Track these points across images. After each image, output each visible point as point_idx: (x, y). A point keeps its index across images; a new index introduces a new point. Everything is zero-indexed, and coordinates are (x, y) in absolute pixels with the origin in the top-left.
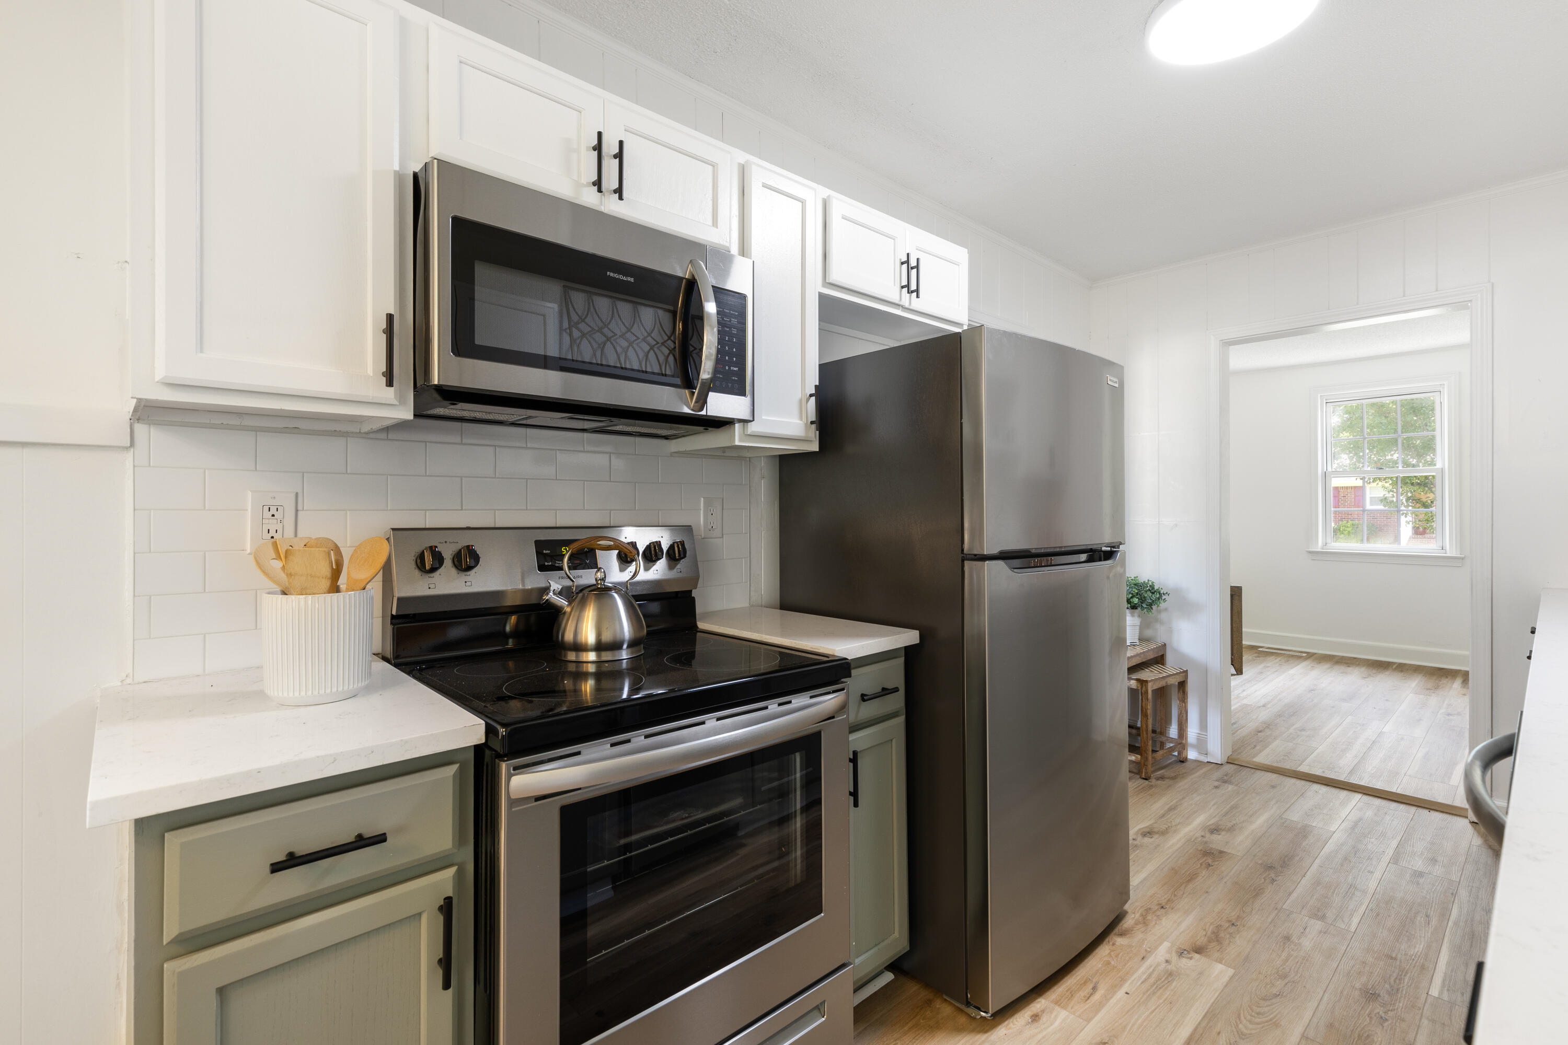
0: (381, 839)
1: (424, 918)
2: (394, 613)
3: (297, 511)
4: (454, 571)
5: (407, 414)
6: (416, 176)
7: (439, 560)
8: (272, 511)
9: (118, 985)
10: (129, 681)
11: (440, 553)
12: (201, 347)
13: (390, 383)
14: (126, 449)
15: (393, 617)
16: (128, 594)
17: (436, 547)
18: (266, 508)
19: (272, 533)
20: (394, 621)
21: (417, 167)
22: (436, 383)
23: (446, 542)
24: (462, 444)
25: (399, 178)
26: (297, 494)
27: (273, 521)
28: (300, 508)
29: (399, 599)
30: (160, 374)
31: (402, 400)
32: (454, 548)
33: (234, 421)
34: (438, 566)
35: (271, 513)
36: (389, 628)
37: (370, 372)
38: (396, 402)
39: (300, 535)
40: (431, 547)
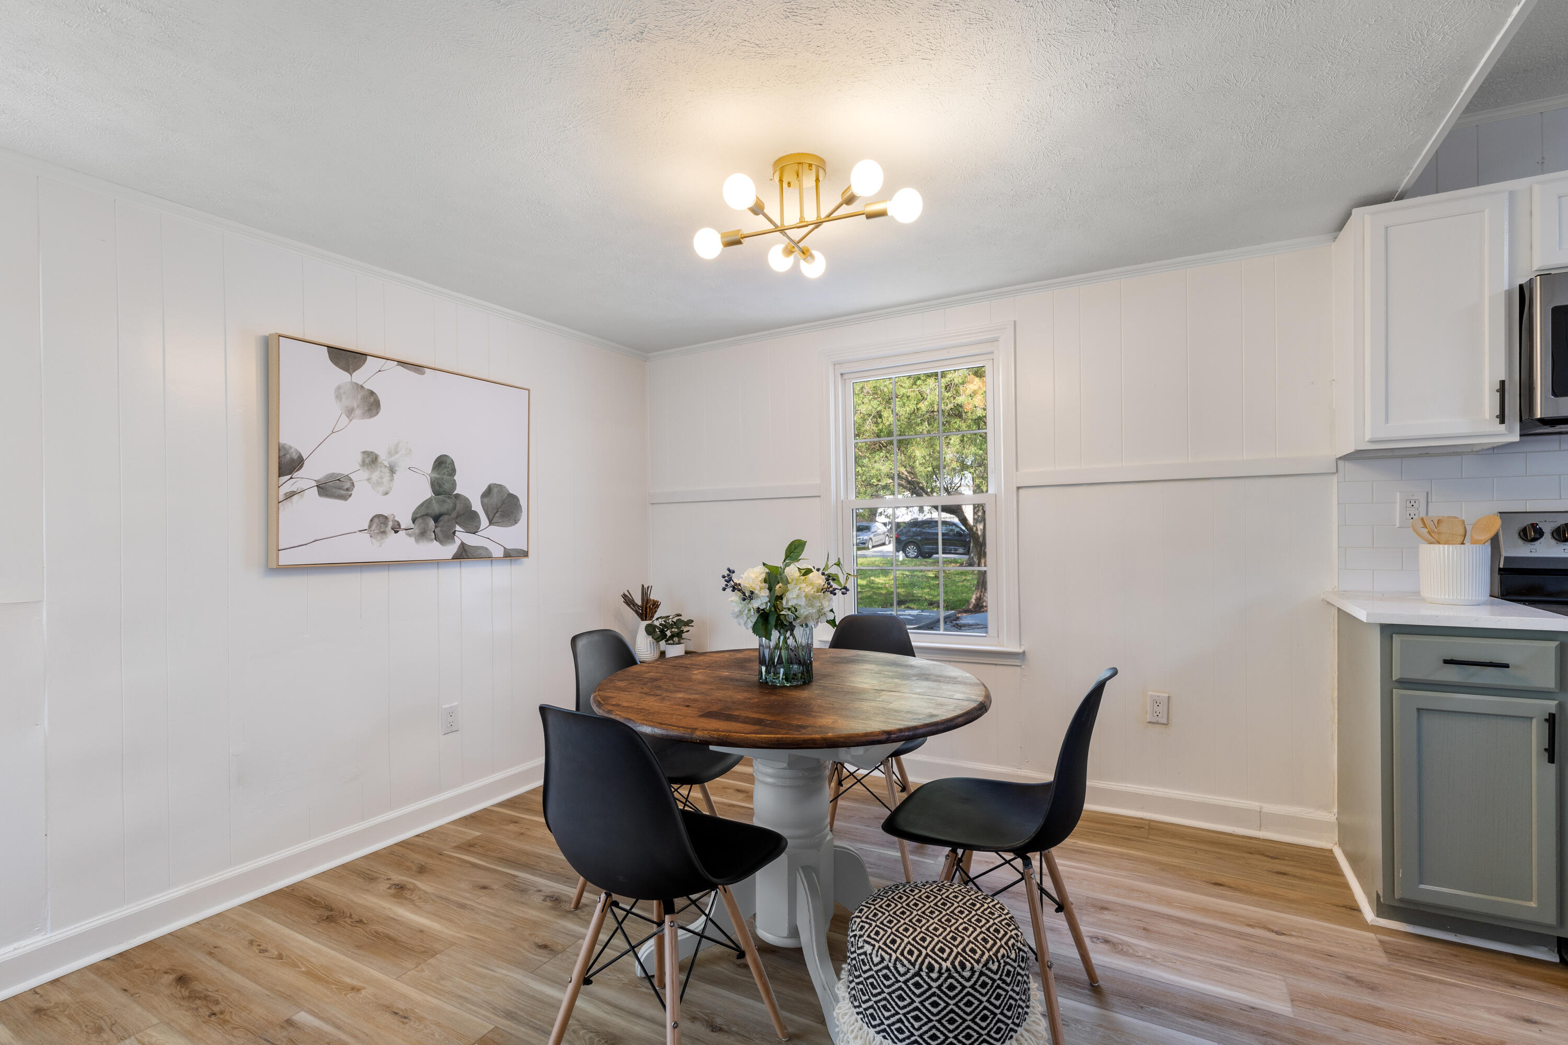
0: (1507, 666)
1: (1534, 722)
2: (1501, 566)
3: (1428, 502)
4: (1553, 542)
5: (1516, 438)
6: (1521, 287)
7: (1540, 534)
8: (1412, 503)
9: (1333, 739)
10: (1336, 589)
11: (1540, 529)
12: (1387, 421)
13: (1502, 421)
14: (1334, 473)
15: (1500, 569)
16: (1335, 546)
17: (1537, 524)
18: (1408, 502)
19: (1412, 516)
20: (1501, 572)
21: (1523, 280)
22: (1539, 417)
23: (1545, 521)
24: (1560, 450)
25: (1509, 293)
26: (1428, 493)
27: (1413, 509)
28: (1429, 501)
29: (1506, 558)
30: (1368, 437)
31: (1510, 430)
32: (1555, 525)
33: (1390, 454)
34: (1538, 537)
35: (1412, 504)
36: (1497, 577)
37: (1487, 416)
38: (1506, 432)
39: (1429, 515)
40: (1532, 524)
